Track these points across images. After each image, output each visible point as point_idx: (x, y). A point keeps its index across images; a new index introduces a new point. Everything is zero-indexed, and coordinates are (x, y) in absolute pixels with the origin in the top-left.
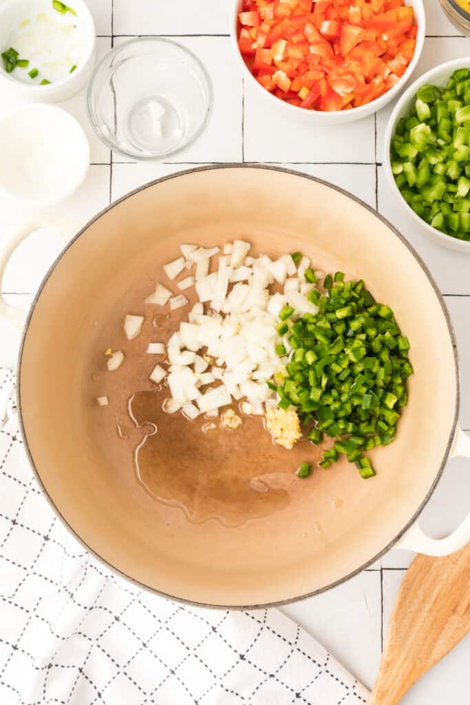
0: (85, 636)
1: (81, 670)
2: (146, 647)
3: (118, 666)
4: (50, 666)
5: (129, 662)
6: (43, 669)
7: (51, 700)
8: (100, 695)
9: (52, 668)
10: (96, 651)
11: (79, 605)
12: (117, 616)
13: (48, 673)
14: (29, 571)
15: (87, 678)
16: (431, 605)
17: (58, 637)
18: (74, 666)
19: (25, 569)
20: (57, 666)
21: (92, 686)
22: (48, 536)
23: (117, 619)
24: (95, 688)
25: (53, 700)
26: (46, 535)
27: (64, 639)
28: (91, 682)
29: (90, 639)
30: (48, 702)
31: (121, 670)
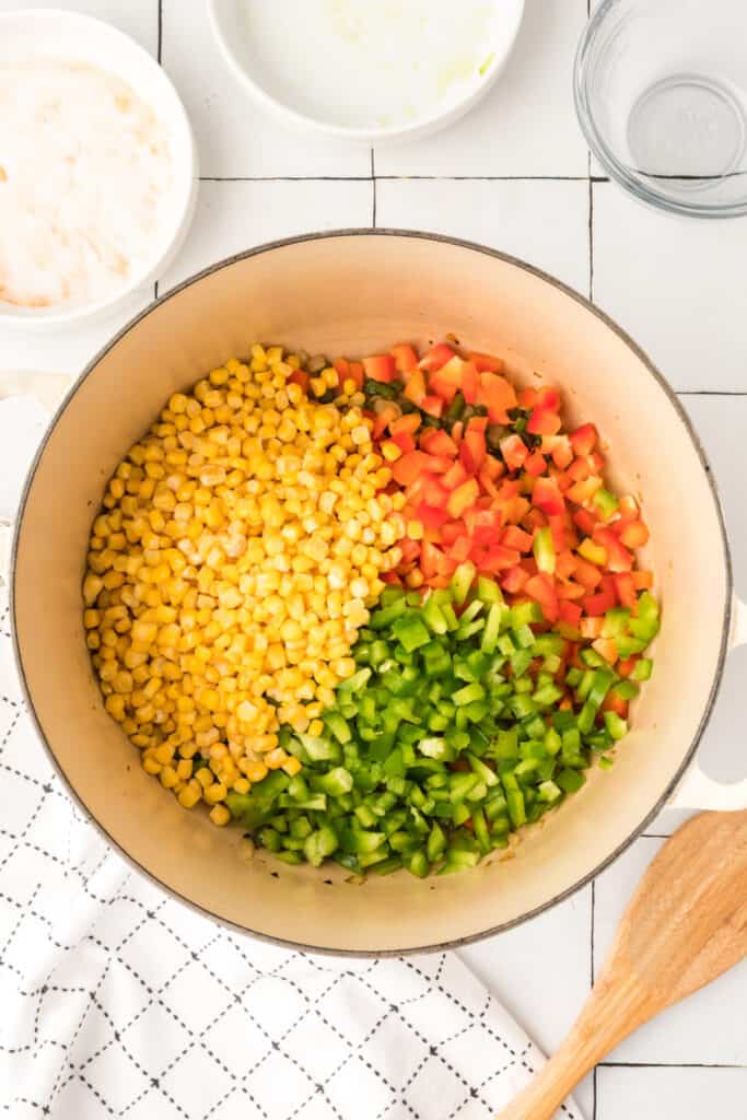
0: (99, 943)
1: (93, 996)
2: (198, 960)
3: (150, 991)
4: (44, 990)
5: (167, 984)
6: (33, 994)
7: (45, 1042)
8: (117, 1036)
9: (48, 992)
10: (117, 968)
11: (94, 897)
12: (151, 911)
13: (41, 1001)
14: (20, 840)
15: (100, 1007)
16: (692, 905)
17: (58, 945)
18: (82, 990)
19: (13, 837)
20: (55, 988)
21: (107, 1020)
22: (49, 785)
23: (151, 915)
24: (112, 1024)
25: (49, 1043)
26: (46, 784)
27: (67, 948)
28: (106, 1015)
29: (107, 949)
30: (41, 1047)
31: (155, 997)
